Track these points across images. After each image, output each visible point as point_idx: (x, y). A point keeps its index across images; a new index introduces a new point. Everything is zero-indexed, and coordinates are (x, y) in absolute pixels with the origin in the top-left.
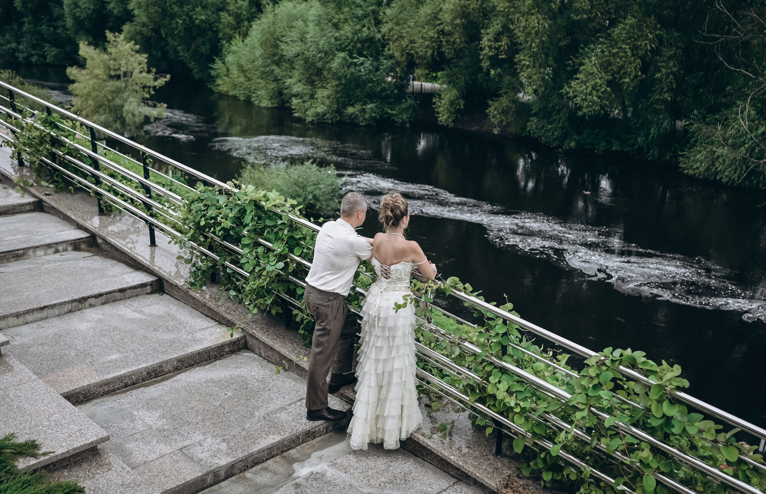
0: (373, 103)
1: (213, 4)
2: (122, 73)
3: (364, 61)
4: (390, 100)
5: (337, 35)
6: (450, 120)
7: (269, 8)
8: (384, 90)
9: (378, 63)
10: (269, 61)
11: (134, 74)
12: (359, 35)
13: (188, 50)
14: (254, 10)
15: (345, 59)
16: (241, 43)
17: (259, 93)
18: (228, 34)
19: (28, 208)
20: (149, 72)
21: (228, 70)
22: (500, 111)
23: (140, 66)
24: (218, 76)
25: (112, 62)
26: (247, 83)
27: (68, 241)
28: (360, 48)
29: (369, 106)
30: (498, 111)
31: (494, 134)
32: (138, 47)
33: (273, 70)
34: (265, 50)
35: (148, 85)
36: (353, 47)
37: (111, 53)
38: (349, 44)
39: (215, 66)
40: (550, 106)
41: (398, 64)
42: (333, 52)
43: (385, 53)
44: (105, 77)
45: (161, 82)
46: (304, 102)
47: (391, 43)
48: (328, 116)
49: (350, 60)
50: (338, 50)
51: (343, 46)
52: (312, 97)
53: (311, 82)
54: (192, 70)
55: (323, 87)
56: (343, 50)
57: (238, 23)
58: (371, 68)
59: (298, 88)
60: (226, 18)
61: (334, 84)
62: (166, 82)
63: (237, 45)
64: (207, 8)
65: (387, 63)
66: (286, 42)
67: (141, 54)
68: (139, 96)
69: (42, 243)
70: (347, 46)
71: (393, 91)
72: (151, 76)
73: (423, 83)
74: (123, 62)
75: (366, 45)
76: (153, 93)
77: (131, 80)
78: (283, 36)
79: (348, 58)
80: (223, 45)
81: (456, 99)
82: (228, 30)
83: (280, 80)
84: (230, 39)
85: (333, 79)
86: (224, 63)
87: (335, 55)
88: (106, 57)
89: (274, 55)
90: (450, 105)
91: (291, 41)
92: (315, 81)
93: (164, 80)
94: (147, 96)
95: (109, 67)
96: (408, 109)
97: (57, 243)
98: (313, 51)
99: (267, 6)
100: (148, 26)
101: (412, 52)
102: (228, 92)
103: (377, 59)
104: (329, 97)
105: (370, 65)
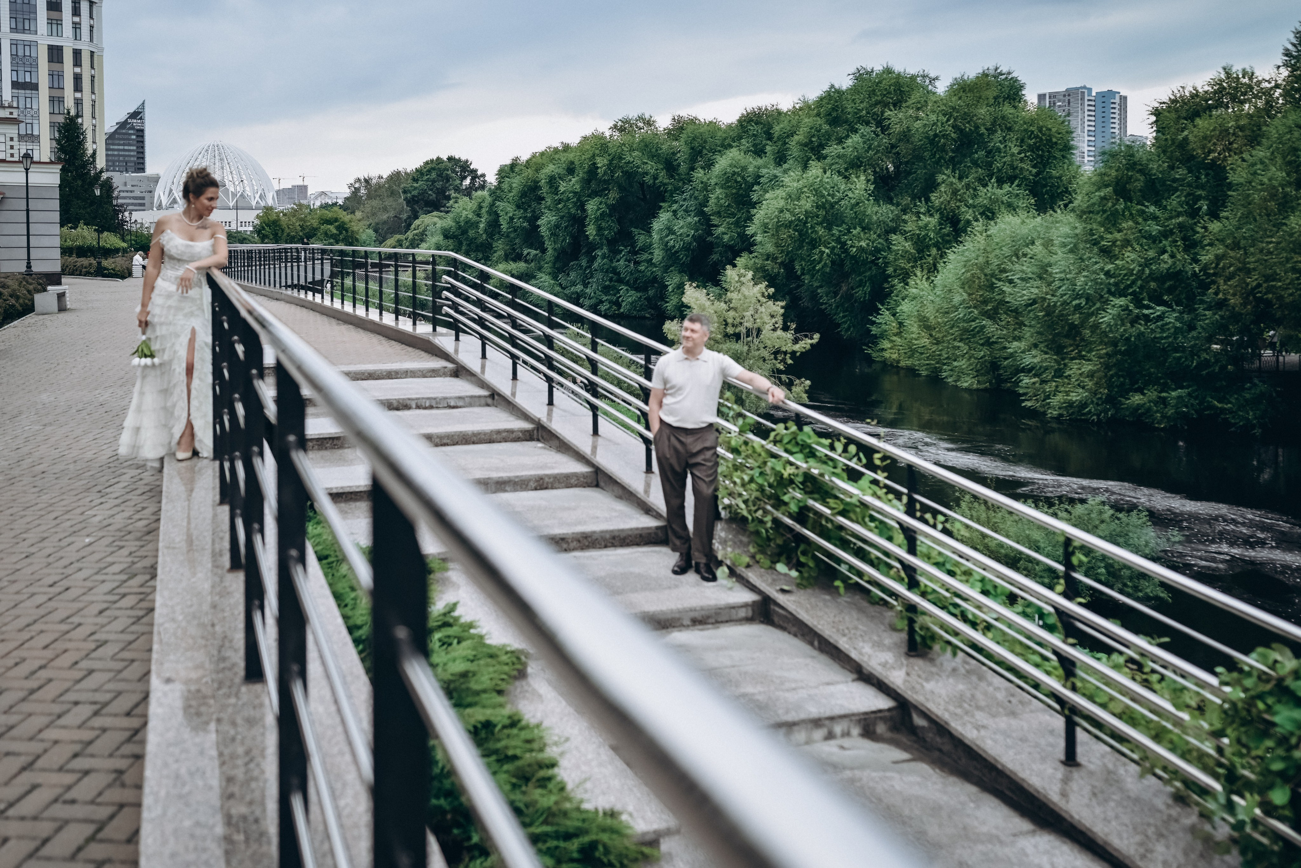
0: (1182, 388)
1: (879, 223)
2: (743, 330)
3: (1163, 313)
4: (1219, 384)
5: (1109, 267)
7: (979, 226)
8: (1206, 364)
9: (1192, 316)
10: (976, 312)
11: (763, 333)
12: (1153, 268)
13: (836, 294)
14: (948, 229)
15: (1126, 309)
16: (926, 284)
17: (955, 364)
18: (902, 269)
19: (742, 613)
20: (785, 328)
21: (901, 324)
23: (774, 320)
24: (883, 335)
25: (731, 314)
26: (934, 348)
27: (853, 715)
28: (1155, 290)
29: (1174, 394)
32: (772, 290)
33: (984, 327)
34: (970, 295)
35: (784, 349)
36: (1141, 287)
37: (731, 301)
38: (1133, 282)
39: (879, 319)
41: (1235, 317)
42: (1102, 297)
43: (1207, 299)
45: (805, 344)
46: (1043, 382)
47: (1221, 281)
48: (1090, 408)
49: (1137, 311)
50: (1113, 294)
51: (1122, 286)
52: (1059, 374)
53: (1056, 349)
54: (839, 325)
55: (1081, 357)
56: (1122, 294)
57: (920, 251)
58: (1178, 325)
59: (1033, 358)
60: (901, 244)
61: (1103, 352)
62: (812, 345)
63: (918, 285)
64: (870, 229)
65: (1209, 317)
66: (1011, 282)
67: (776, 300)
68: (768, 366)
69: (803, 716)
70: (1130, 286)
72: (789, 335)
74: (748, 314)
75: (1167, 285)
76: (790, 362)
77: (756, 341)
78: (1004, 271)
79: (1131, 307)
80: (893, 286)
82: (902, 263)
83: (996, 343)
84: (905, 277)
85: (1101, 343)
86: (894, 315)
87: (1106, 302)
88: (723, 306)
89: (985, 302)
91: (1022, 279)
92: (1065, 347)
93: (810, 341)
94: (781, 367)
95: (725, 321)
96: (1257, 400)
98: (1062, 296)
99: (975, 224)
100: (776, 258)
101: (1270, 296)
102: (898, 362)
103: (1191, 310)
104: (1091, 375)
105: (1177, 319)
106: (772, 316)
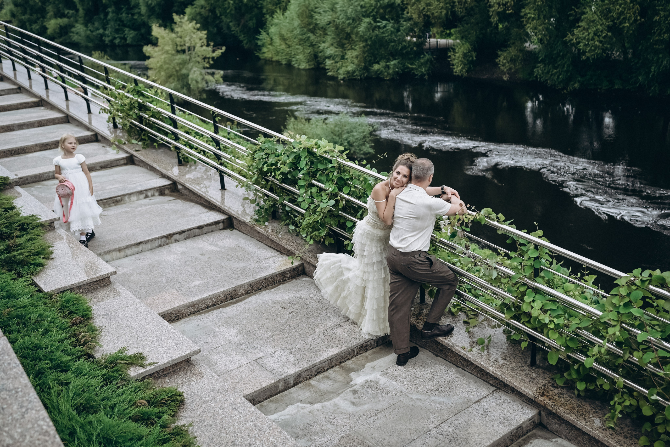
0: (395, 59)
2: (186, 48)
3: (386, 24)
4: (410, 56)
5: (362, 3)
6: (464, 70)
8: (404, 47)
9: (398, 25)
10: (305, 30)
11: (196, 48)
12: (381, 2)
13: (239, 25)
15: (370, 23)
16: (282, 17)
17: (298, 57)
18: (271, 9)
19: (122, 162)
20: (208, 45)
21: (271, 39)
22: (509, 59)
23: (201, 41)
24: (263, 45)
25: (178, 39)
26: (288, 50)
27: (155, 188)
28: (382, 13)
29: (392, 63)
30: (507, 60)
31: (504, 80)
32: (198, 25)
33: (309, 37)
34: (302, 21)
35: (208, 56)
36: (376, 12)
37: (177, 32)
38: (373, 10)
39: (260, 37)
40: (555, 52)
41: (416, 24)
42: (360, 18)
43: (404, 16)
44: (173, 52)
45: (218, 53)
46: (336, 62)
47: (409, 7)
48: (357, 73)
49: (375, 24)
50: (364, 16)
51: (368, 12)
52: (343, 58)
53: (341, 45)
54: (242, 42)
55: (352, 49)
56: (368, 16)
58: (392, 29)
59: (330, 51)
61: (361, 45)
62: (222, 53)
63: (278, 18)
65: (406, 25)
66: (319, 13)
67: (201, 31)
68: (201, 66)
69: (135, 190)
70: (372, 12)
71: (412, 49)
72: (210, 49)
73: (439, 40)
74: (187, 39)
75: (388, 10)
76: (212, 62)
77: (193, 53)
78: (316, 8)
79: (372, 22)
80: (267, 19)
81: (469, 52)
82: (270, 6)
83: (315, 45)
84: (272, 13)
85: (360, 41)
86: (268, 34)
87: (361, 21)
88: (173, 35)
89: (309, 24)
90: (464, 58)
91: (324, 11)
92: (345, 44)
93: (220, 51)
94: (208, 65)
95: (176, 43)
96: (426, 63)
97: (146, 190)
98: (342, 18)
100: (205, 8)
101: (429, 13)
102: (272, 58)
103: (397, 22)
104: (357, 57)
105: (392, 27)
106: (201, 39)
